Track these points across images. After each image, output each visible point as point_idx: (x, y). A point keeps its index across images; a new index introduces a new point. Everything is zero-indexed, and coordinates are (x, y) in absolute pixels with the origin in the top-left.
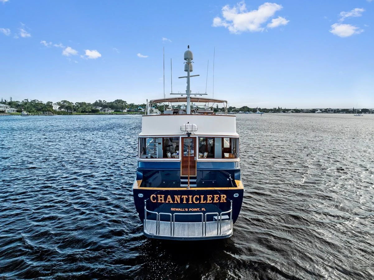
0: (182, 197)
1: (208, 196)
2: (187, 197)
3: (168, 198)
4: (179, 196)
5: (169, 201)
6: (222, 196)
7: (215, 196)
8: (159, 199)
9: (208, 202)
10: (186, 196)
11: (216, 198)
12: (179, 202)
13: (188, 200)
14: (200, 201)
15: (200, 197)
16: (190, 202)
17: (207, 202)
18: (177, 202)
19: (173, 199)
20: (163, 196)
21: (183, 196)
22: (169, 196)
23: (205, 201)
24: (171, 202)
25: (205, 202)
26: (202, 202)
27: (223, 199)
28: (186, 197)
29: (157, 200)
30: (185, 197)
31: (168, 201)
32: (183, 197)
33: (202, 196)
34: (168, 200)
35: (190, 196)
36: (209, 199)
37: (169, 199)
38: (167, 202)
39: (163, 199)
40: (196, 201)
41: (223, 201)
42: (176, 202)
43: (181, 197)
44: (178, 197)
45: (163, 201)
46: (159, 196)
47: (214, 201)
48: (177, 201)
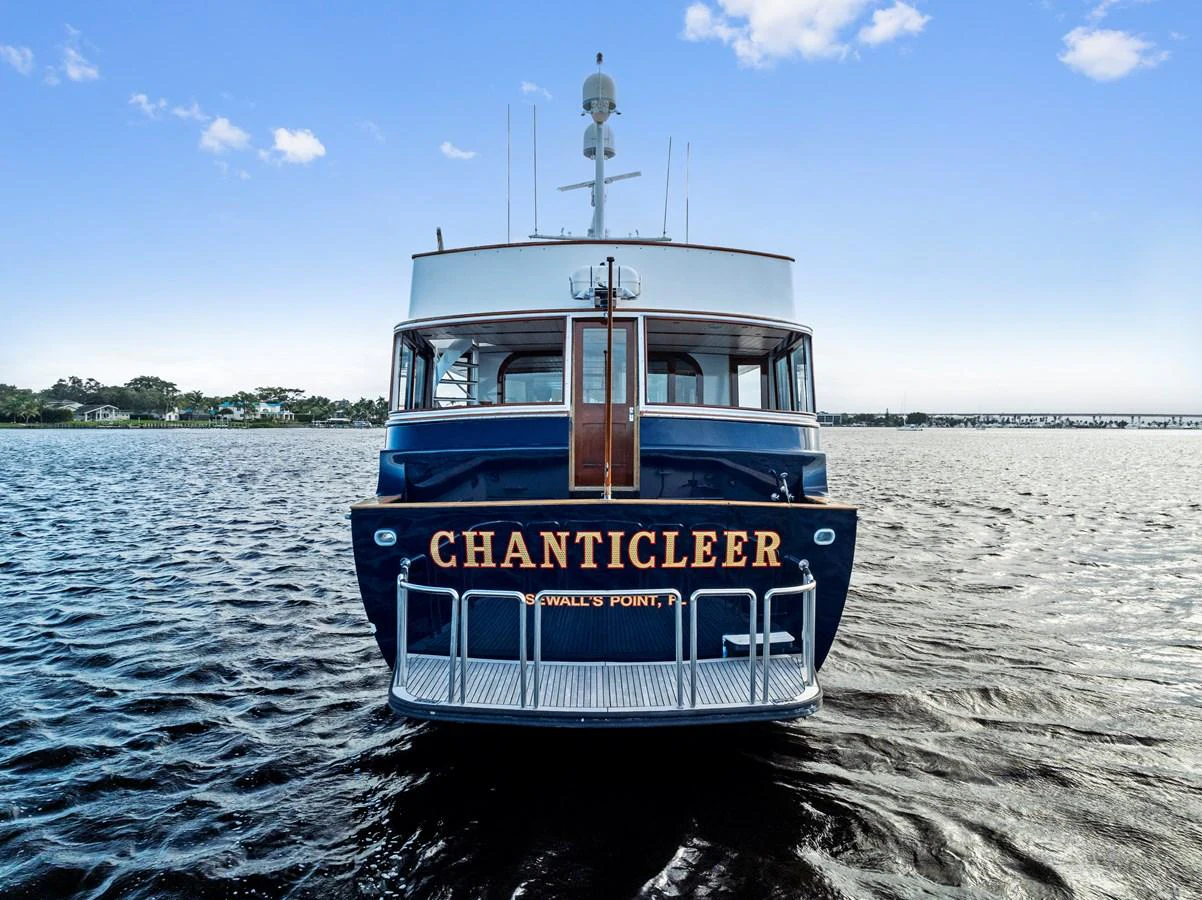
0: (577, 541)
1: (700, 535)
2: (600, 541)
3: (511, 548)
4: (564, 535)
5: (517, 561)
6: (761, 535)
7: (731, 535)
8: (471, 549)
9: (699, 563)
10: (598, 535)
11: (732, 548)
12: (563, 564)
13: (602, 551)
14: (661, 558)
15: (661, 540)
16: (616, 563)
17: (693, 565)
18: (551, 562)
19: (536, 549)
20: (487, 536)
21: (580, 535)
22: (517, 537)
23: (685, 559)
24: (527, 563)
25: (682, 564)
26: (669, 563)
27: (766, 553)
28: (595, 539)
29: (462, 558)
30: (589, 537)
31: (513, 560)
32: (583, 539)
33: (671, 536)
34: (510, 554)
35: (616, 536)
36: (701, 548)
37: (516, 550)
38: (507, 564)
39: (487, 549)
40: (643, 559)
41: (766, 559)
42: (547, 564)
43: (570, 540)
44: (558, 539)
45: (489, 563)
46: (470, 535)
47: (724, 560)
48: (553, 559)
